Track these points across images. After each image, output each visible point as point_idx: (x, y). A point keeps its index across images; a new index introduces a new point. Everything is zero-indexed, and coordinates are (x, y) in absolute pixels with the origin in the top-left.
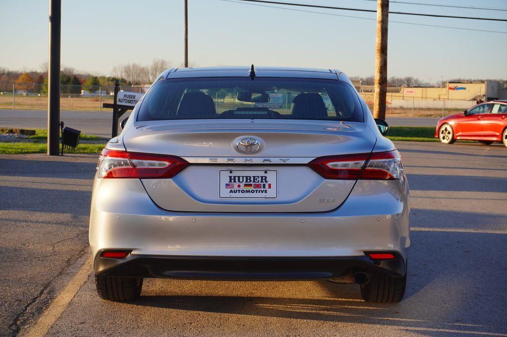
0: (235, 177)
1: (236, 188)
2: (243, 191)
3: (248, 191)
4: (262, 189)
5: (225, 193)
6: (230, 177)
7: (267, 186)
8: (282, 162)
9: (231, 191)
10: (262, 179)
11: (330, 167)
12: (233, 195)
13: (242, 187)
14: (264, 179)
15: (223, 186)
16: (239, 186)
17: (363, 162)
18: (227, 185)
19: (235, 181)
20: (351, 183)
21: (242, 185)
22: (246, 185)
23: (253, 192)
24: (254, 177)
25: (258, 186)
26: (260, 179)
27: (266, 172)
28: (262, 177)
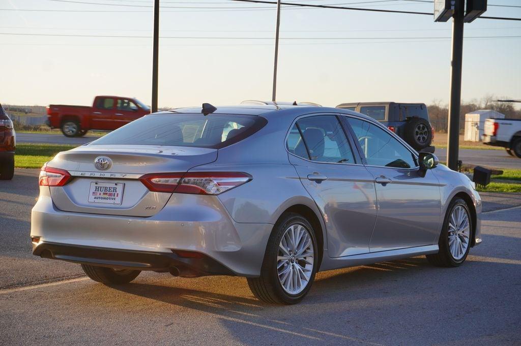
0: (99, 187)
1: (98, 196)
2: (102, 198)
3: (105, 198)
4: (113, 197)
5: (92, 198)
6: (96, 187)
7: (116, 195)
8: (122, 177)
9: (95, 198)
10: (114, 190)
11: (154, 182)
12: (96, 200)
13: (102, 196)
14: (115, 189)
15: (91, 193)
16: (100, 194)
17: (178, 179)
18: (94, 193)
19: (98, 191)
20: (168, 195)
21: (102, 193)
22: (104, 194)
23: (107, 199)
24: (109, 188)
25: (110, 195)
26: (113, 189)
27: (116, 184)
28: (114, 188)
